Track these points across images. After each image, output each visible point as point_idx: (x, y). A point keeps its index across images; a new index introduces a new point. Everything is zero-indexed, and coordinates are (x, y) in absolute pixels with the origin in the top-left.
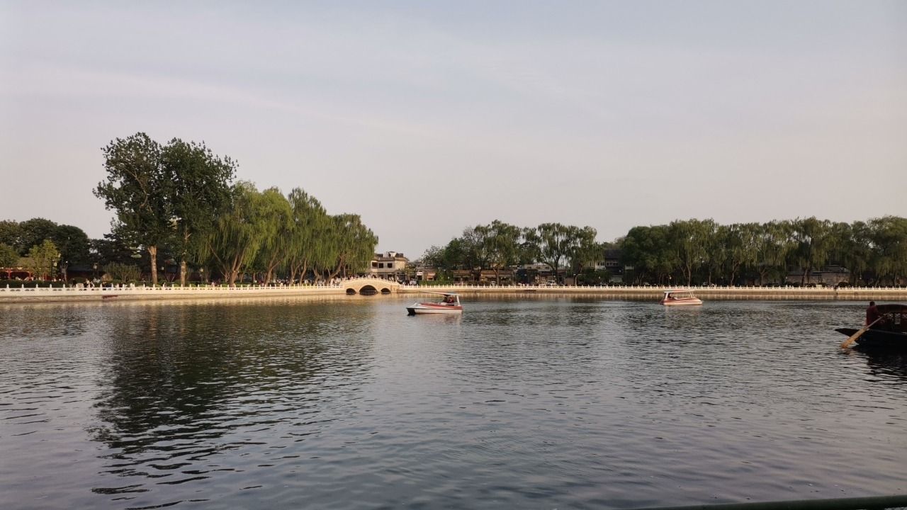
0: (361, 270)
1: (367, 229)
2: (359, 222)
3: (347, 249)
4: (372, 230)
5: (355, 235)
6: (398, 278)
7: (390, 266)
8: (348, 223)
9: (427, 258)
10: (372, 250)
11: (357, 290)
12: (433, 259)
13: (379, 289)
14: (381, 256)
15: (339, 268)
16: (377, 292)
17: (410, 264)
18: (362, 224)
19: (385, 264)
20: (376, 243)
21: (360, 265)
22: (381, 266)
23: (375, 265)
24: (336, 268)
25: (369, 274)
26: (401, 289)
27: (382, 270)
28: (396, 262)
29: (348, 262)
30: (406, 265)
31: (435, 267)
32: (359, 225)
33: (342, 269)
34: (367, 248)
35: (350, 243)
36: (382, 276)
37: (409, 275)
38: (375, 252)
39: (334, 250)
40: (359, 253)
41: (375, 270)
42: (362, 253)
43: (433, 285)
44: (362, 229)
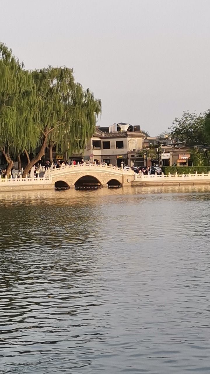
0: (76, 153)
1: (84, 90)
2: (72, 79)
3: (54, 121)
4: (91, 91)
5: (65, 99)
6: (132, 164)
7: (120, 145)
8: (55, 82)
9: (177, 132)
10: (91, 121)
11: (71, 183)
12: (187, 133)
13: (104, 182)
14: (106, 130)
15: (43, 150)
16: (102, 186)
17: (151, 141)
18: (76, 81)
19: (113, 142)
20: (98, 110)
21: (75, 145)
22: (107, 146)
23: (96, 144)
24: (38, 150)
25: (88, 158)
26: (137, 179)
27: (108, 152)
28: (129, 139)
29: (56, 141)
30: (144, 143)
31: (189, 146)
32: (71, 85)
33: (47, 151)
34: (84, 119)
35: (58, 112)
36: (107, 161)
37: (149, 158)
38: (97, 125)
39: (34, 123)
40: (72, 128)
41: (97, 153)
42: (76, 127)
43: (187, 173)
44: (76, 89)
